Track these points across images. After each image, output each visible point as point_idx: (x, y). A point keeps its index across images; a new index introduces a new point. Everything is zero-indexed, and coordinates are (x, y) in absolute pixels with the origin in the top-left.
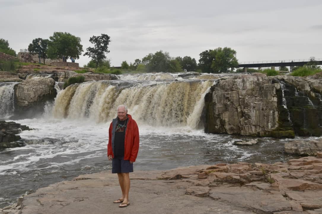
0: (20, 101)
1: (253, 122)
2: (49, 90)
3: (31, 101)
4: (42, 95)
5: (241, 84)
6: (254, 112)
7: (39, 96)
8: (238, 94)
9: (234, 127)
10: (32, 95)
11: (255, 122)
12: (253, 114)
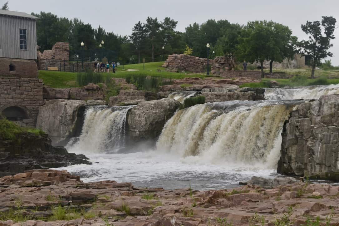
0: (131, 130)
1: (316, 160)
2: (164, 115)
3: (142, 130)
4: (154, 123)
5: (316, 108)
6: (320, 146)
7: (151, 124)
8: (312, 121)
9: (302, 165)
10: (143, 123)
11: (319, 159)
12: (318, 149)
